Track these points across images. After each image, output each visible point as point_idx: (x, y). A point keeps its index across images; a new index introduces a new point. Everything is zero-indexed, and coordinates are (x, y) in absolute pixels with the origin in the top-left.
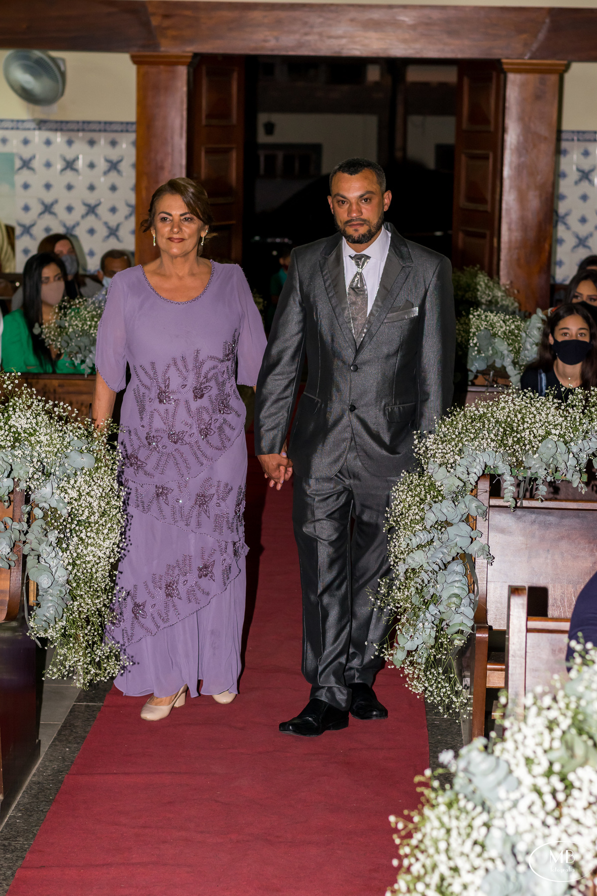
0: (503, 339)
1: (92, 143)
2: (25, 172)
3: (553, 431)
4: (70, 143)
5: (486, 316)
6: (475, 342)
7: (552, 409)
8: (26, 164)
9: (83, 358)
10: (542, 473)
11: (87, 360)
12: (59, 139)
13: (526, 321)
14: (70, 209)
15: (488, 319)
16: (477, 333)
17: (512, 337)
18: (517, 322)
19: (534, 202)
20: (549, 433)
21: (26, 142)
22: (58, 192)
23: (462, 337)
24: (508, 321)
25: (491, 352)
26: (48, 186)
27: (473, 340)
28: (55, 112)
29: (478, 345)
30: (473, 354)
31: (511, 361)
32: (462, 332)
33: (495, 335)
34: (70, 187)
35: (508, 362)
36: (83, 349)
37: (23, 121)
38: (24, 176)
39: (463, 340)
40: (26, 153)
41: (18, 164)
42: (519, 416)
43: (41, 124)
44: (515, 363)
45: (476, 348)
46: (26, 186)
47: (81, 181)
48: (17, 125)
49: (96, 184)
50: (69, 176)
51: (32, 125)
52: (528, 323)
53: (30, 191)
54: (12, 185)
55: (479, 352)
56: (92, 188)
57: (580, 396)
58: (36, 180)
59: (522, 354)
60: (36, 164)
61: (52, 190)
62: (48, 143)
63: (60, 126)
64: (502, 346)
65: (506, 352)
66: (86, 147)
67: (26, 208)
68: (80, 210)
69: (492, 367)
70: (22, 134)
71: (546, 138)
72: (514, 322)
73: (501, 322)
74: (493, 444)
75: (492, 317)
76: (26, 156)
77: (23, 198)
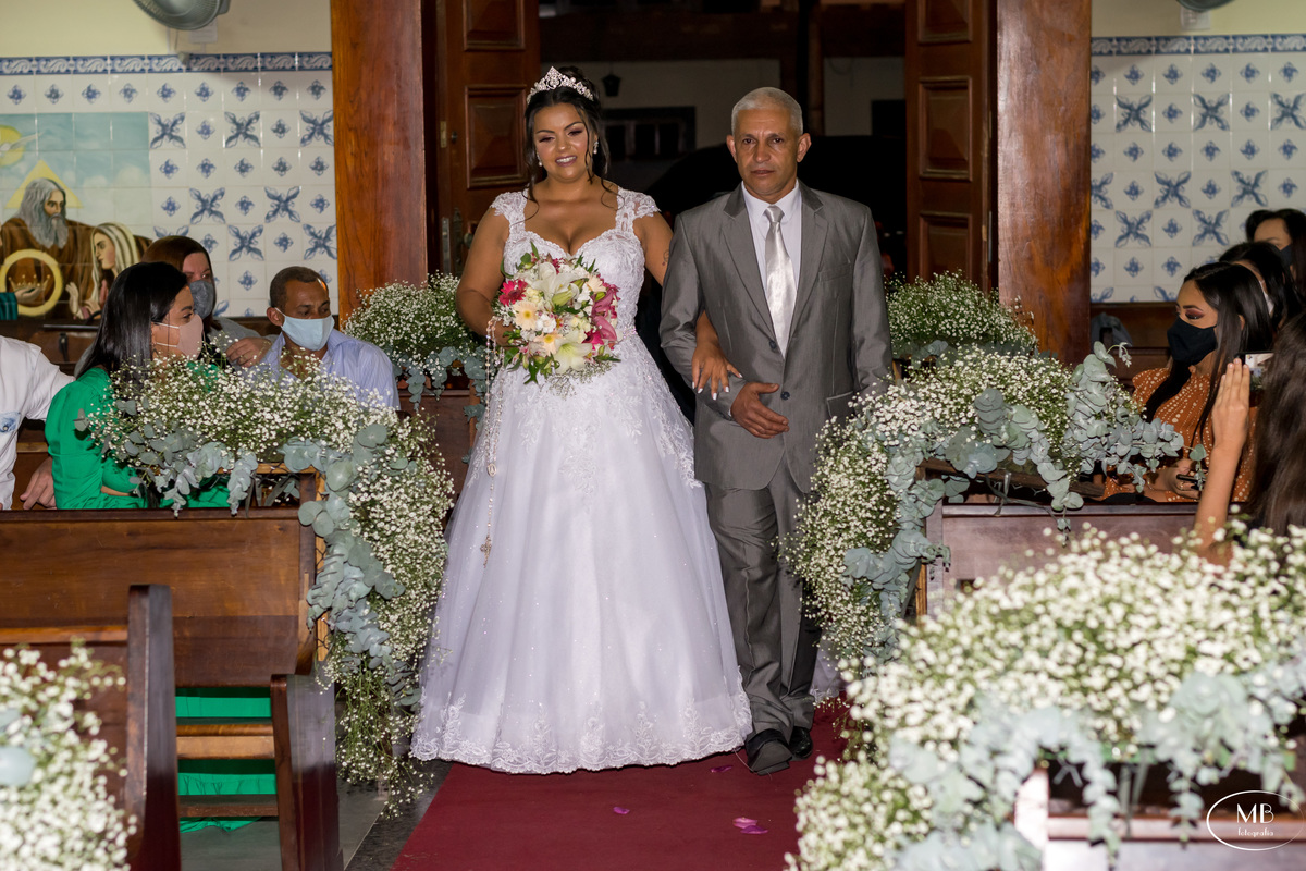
0: (1028, 407)
1: (279, 90)
2: (166, 143)
3: (1206, 647)
4: (241, 91)
5: (991, 362)
6: (970, 415)
7: (1202, 591)
8: (168, 131)
9: (172, 477)
10: (1186, 762)
11: (179, 481)
12: (222, 87)
13: (1072, 371)
14: (245, 205)
15: (995, 367)
16: (973, 398)
17: (1049, 403)
18: (1055, 371)
19: (1056, 154)
20: (1193, 653)
21: (166, 93)
22: (225, 176)
23: (944, 406)
24: (1036, 369)
25: (1005, 436)
26: (206, 168)
27: (966, 411)
28: (213, 40)
29: (976, 421)
30: (968, 440)
31: (1046, 452)
32: (942, 397)
33: (1011, 399)
34: (243, 168)
35: (1039, 454)
36: (168, 458)
37: (160, 58)
38: (166, 151)
39: (946, 412)
40: (167, 112)
41: (154, 130)
42: (1118, 611)
43: (191, 61)
44: (1054, 456)
45: (974, 428)
46: (169, 169)
47: (262, 156)
48: (150, 64)
49: (288, 161)
50: (243, 148)
51: (177, 64)
52: (1078, 373)
53: (175, 176)
54: (146, 168)
55: (980, 434)
56: (282, 167)
57: (1264, 552)
58: (186, 158)
59: (1067, 435)
60: (184, 130)
61: (214, 174)
62: (204, 93)
63: (224, 64)
64: (1026, 421)
65: (1035, 435)
66: (271, 98)
67: (171, 207)
68: (263, 206)
69: (1006, 464)
70: (159, 80)
71: (1071, 39)
72: (1047, 371)
73: (1023, 372)
74: (1054, 688)
75: (1003, 362)
76: (168, 117)
77: (164, 189)
